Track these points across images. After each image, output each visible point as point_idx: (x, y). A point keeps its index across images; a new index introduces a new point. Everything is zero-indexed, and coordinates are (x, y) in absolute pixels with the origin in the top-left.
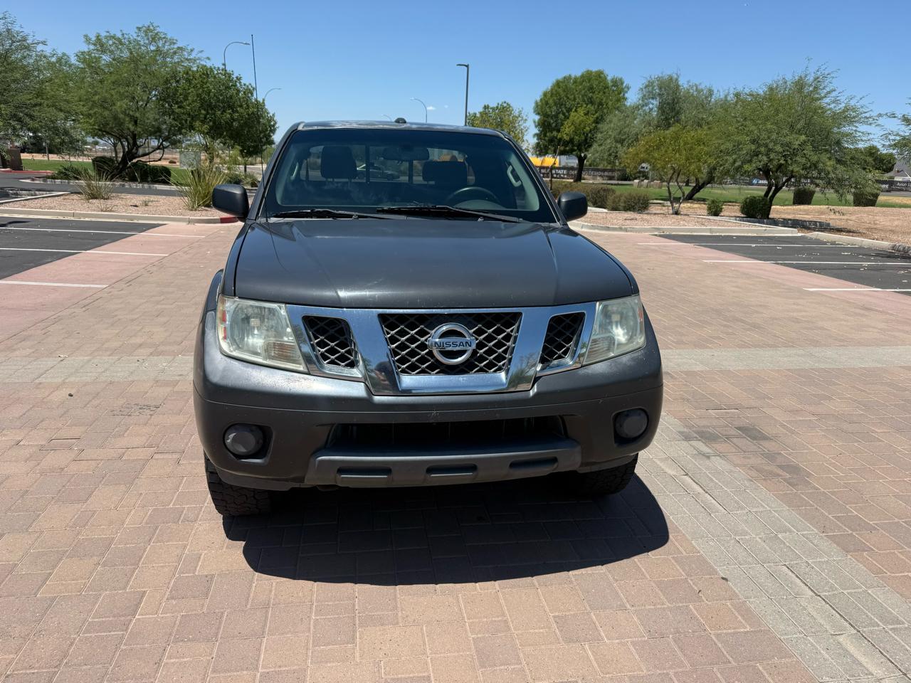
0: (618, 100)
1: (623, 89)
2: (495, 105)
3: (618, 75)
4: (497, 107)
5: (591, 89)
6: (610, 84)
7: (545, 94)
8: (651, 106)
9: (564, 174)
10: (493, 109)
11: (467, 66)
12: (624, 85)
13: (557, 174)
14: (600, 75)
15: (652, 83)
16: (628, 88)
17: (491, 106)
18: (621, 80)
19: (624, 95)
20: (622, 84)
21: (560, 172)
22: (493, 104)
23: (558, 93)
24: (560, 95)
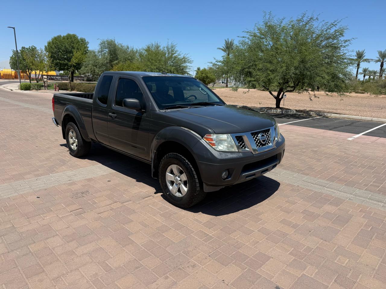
0: (85, 48)
1: (86, 43)
2: (28, 47)
3: (83, 37)
4: (29, 48)
5: (72, 42)
6: (80, 41)
7: (49, 43)
8: (105, 52)
9: (60, 79)
10: (27, 49)
11: (14, 28)
12: (86, 41)
13: (56, 79)
14: (74, 36)
15: (104, 42)
16: (88, 43)
17: (26, 47)
18: (84, 39)
19: (87, 46)
20: (85, 41)
21: (57, 77)
22: (27, 46)
23: (56, 43)
24: (57, 44)
